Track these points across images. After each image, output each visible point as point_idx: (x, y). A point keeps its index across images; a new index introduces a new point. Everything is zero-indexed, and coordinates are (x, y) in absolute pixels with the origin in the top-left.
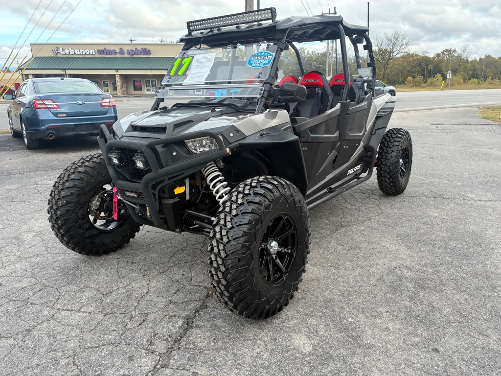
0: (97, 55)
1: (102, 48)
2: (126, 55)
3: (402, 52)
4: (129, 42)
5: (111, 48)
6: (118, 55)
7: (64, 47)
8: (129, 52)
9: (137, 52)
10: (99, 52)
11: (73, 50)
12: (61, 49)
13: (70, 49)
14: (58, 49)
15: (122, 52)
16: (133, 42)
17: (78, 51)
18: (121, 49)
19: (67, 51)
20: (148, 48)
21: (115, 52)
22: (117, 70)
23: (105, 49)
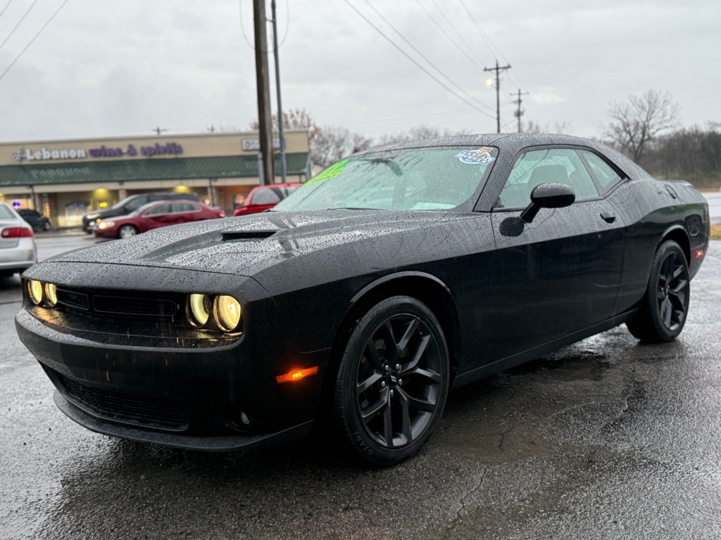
0: (90, 159)
1: (97, 146)
2: (140, 157)
3: (666, 127)
4: (155, 134)
5: (114, 146)
6: (126, 158)
7: (33, 147)
8: (145, 151)
9: (158, 150)
10: (94, 153)
11: (48, 153)
12: (28, 152)
13: (44, 150)
14: (23, 152)
15: (132, 151)
16: (163, 133)
17: (57, 153)
18: (131, 147)
19: (37, 155)
20: (179, 142)
21: (119, 152)
22: (121, 182)
23: (103, 147)
